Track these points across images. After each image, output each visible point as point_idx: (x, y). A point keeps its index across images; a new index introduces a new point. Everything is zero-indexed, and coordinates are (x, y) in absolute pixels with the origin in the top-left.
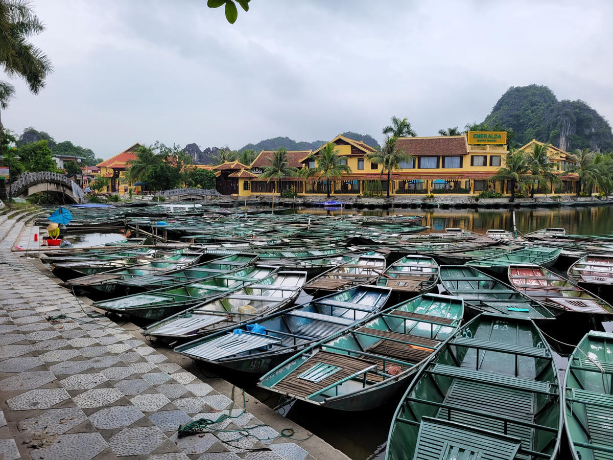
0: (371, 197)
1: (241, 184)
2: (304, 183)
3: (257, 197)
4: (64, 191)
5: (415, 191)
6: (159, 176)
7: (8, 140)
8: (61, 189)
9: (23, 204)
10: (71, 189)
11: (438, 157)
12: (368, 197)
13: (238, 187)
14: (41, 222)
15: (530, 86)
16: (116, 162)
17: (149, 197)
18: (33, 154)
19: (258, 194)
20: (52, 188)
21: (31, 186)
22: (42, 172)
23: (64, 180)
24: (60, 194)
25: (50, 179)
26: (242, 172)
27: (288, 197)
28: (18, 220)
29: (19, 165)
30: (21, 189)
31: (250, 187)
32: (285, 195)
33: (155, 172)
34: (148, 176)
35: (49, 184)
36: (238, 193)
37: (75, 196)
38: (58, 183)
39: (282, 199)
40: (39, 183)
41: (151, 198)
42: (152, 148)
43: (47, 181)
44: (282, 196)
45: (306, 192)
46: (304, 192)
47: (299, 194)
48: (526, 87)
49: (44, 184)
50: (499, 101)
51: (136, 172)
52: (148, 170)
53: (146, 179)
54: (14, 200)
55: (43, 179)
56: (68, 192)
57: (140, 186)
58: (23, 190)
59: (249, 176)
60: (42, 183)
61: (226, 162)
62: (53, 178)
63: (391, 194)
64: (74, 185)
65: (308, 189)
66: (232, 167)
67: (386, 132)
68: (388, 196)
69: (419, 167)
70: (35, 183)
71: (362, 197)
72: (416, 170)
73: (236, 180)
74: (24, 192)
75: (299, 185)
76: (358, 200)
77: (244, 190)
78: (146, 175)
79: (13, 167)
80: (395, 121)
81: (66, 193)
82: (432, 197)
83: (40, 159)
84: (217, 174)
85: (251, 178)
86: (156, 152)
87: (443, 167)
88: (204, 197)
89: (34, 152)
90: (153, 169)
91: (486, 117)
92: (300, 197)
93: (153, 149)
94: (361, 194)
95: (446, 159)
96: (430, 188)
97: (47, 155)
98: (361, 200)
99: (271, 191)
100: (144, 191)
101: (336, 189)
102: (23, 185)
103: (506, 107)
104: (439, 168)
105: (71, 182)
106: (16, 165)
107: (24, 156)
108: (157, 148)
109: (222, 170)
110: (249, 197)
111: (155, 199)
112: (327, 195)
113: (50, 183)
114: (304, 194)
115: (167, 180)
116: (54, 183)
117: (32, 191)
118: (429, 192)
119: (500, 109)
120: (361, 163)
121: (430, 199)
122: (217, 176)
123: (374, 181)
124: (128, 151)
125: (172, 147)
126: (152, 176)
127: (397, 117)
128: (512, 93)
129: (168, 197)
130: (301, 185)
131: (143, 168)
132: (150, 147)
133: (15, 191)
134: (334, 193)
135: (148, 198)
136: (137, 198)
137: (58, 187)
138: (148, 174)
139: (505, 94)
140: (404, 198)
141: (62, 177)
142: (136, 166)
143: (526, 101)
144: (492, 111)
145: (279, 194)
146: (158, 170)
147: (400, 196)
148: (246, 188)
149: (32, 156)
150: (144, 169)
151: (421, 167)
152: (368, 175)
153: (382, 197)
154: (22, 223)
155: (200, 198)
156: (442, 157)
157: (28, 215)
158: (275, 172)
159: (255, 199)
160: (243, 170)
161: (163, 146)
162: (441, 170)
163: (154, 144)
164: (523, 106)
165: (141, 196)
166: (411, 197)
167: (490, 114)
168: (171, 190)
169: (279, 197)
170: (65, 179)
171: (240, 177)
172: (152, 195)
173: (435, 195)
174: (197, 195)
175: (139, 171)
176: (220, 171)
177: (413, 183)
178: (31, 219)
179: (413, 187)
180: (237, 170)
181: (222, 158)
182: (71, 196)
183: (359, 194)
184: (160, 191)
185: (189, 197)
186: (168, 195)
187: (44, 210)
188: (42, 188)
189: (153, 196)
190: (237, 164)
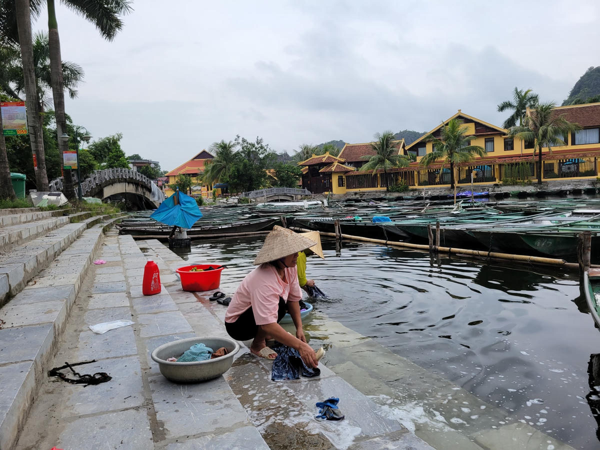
0: (514, 185)
1: (335, 180)
2: (416, 173)
3: (356, 194)
4: (144, 193)
5: (577, 174)
6: (242, 175)
7: (79, 139)
8: (140, 191)
9: (96, 204)
10: (150, 190)
12: (509, 185)
13: (331, 184)
14: (129, 228)
16: (187, 168)
17: (234, 199)
18: (106, 150)
19: (357, 190)
20: (131, 189)
21: (105, 186)
22: (119, 169)
23: (144, 180)
24: (140, 198)
25: (128, 177)
26: (335, 166)
27: (398, 191)
28: (89, 226)
29: (90, 160)
30: (95, 189)
31: (345, 182)
32: (393, 189)
33: (238, 171)
34: (230, 176)
35: (127, 184)
36: (332, 191)
37: (155, 200)
38: (137, 184)
39: (390, 195)
40: (116, 182)
41: (236, 201)
42: (232, 144)
43: (125, 181)
44: (388, 191)
45: (420, 184)
46: (416, 184)
47: (411, 187)
49: (121, 184)
50: (577, 84)
51: (216, 171)
52: (229, 170)
53: (228, 180)
54: (85, 201)
55: (120, 177)
56: (148, 195)
57: (220, 189)
58: (97, 190)
59: (344, 170)
60: (120, 182)
61: (314, 156)
62: (131, 177)
63: (543, 180)
64: (154, 186)
65: (422, 180)
66: (324, 160)
67: (502, 109)
68: (540, 182)
69: (573, 143)
70: (111, 182)
71: (501, 185)
72: (570, 147)
73: (329, 175)
74: (99, 193)
75: (409, 175)
76: (496, 189)
77: (339, 186)
78: (228, 174)
79: (84, 162)
80: (518, 94)
81: (146, 196)
83: (114, 163)
84: (304, 171)
85: (347, 172)
88: (293, 197)
90: (236, 167)
91: (563, 102)
92: (414, 190)
93: (232, 146)
94: (497, 182)
96: (599, 169)
97: (121, 157)
98: (500, 189)
99: (374, 186)
100: (224, 194)
101: (461, 179)
102: (97, 184)
103: (587, 89)
105: (150, 183)
106: (87, 159)
107: (96, 153)
108: (238, 143)
109: (309, 166)
110: (345, 195)
111: (240, 201)
112: (449, 186)
113: (129, 183)
114: (417, 187)
115: (251, 179)
116: (132, 183)
117: (108, 192)
118: (599, 174)
119: (579, 92)
120: (489, 144)
122: (304, 173)
123: (517, 164)
124: (195, 158)
125: (254, 141)
126: (235, 175)
128: (592, 74)
129: (253, 198)
130: (411, 175)
131: (224, 167)
132: (229, 144)
133: (87, 192)
134: (458, 183)
135: (232, 200)
136: (221, 201)
137: (137, 188)
138: (230, 174)
139: (584, 76)
140: (563, 184)
141: (141, 176)
142: (216, 165)
144: (569, 95)
145: (385, 189)
146: (241, 168)
147: (555, 181)
148: (341, 184)
149: (106, 153)
150: (224, 169)
151: (576, 143)
152: (500, 158)
153: (530, 184)
154: (97, 230)
155: (289, 198)
157: (105, 218)
158: (381, 161)
159: (354, 196)
160: (336, 164)
161: (244, 141)
165: (225, 199)
166: (571, 181)
167: (567, 99)
169: (385, 192)
170: (145, 178)
171: (334, 172)
172: (236, 197)
174: (285, 195)
175: (219, 171)
176: (307, 167)
177: (574, 163)
178: (111, 225)
179: (573, 168)
180: (329, 164)
181: (305, 153)
182: (151, 200)
183: (494, 183)
184: (244, 193)
185: (276, 198)
187: (126, 214)
188: (119, 188)
189: (238, 197)
190: (329, 157)
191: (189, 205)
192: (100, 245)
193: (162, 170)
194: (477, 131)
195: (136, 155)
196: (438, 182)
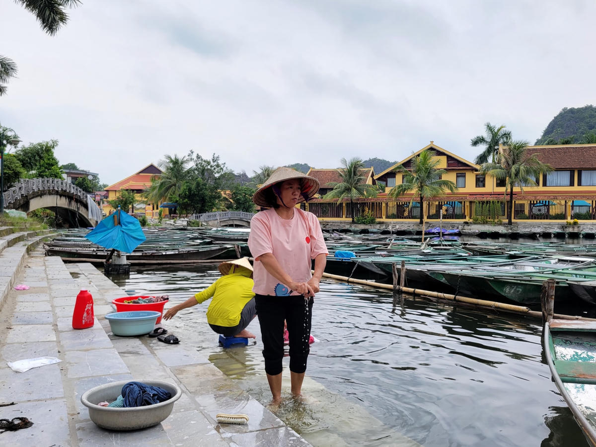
0: (484, 223)
2: (384, 205)
4: (78, 209)
5: (547, 216)
6: (194, 195)
7: (5, 142)
8: (74, 206)
9: (20, 218)
10: (86, 206)
11: (572, 172)
12: (479, 224)
14: (57, 249)
15: (586, 107)
16: (132, 183)
17: (183, 221)
18: (37, 158)
20: (63, 203)
21: (33, 198)
22: (51, 180)
23: (79, 194)
24: (73, 213)
25: (60, 189)
27: (364, 223)
28: (11, 244)
29: (17, 167)
30: (19, 200)
32: (358, 220)
33: (190, 190)
34: (179, 195)
35: (59, 197)
37: (91, 217)
38: (70, 197)
39: (356, 227)
40: (45, 194)
41: (185, 223)
42: (185, 159)
43: (57, 193)
44: (353, 222)
45: (387, 217)
46: (384, 217)
47: (378, 220)
48: (582, 108)
49: (52, 197)
50: (551, 123)
51: (165, 189)
52: (179, 188)
53: (178, 199)
54: (7, 213)
55: (51, 188)
56: (82, 211)
57: (168, 209)
58: (22, 202)
60: (50, 194)
62: (64, 189)
63: (513, 220)
64: (91, 201)
65: (390, 213)
67: (475, 143)
68: (510, 223)
69: (545, 184)
70: (40, 194)
71: (471, 223)
72: (541, 188)
74: (24, 205)
75: (376, 207)
76: (466, 227)
78: (177, 193)
79: (9, 168)
80: (490, 128)
81: (80, 212)
82: (575, 223)
83: (44, 171)
86: (189, 166)
87: (579, 184)
89: (39, 155)
90: (187, 186)
91: (536, 141)
92: (381, 223)
94: (467, 219)
95: (584, 174)
96: (570, 213)
97: (53, 165)
98: (469, 227)
99: (338, 216)
101: (431, 214)
102: (22, 195)
103: (560, 130)
104: (573, 185)
105: (86, 197)
106: (13, 166)
107: (25, 160)
108: (191, 159)
111: (189, 224)
112: (418, 220)
113: (61, 196)
114: (384, 219)
115: (203, 200)
116: (65, 196)
117: (36, 204)
118: (569, 218)
119: (552, 132)
120: (461, 179)
121: (573, 227)
123: (488, 202)
124: (141, 172)
125: (209, 158)
126: (185, 194)
127: (492, 125)
128: (565, 114)
129: (205, 221)
130: (379, 207)
131: (173, 185)
132: (182, 159)
133: (10, 203)
134: (428, 218)
135: (181, 222)
136: (168, 222)
137: (70, 202)
138: (181, 193)
139: (558, 116)
140: (533, 226)
141: (77, 189)
142: (165, 182)
143: (583, 124)
144: (542, 134)
145: (350, 220)
146: (193, 187)
147: (525, 223)
149: (36, 160)
150: (174, 187)
151: (548, 184)
152: (471, 194)
153: (501, 224)
154: (20, 249)
155: (244, 224)
156: (578, 171)
157: (30, 235)
158: (348, 190)
161: (198, 157)
162: (576, 188)
163: (187, 155)
164: (579, 129)
165: (173, 221)
166: (542, 224)
167: (540, 138)
168: (207, 214)
169: (350, 223)
170: (80, 192)
172: (186, 219)
173: (579, 221)
174: (241, 220)
175: (168, 189)
177: (545, 205)
178: (37, 243)
179: (544, 210)
182: (86, 217)
183: (464, 220)
184: (194, 215)
185: (231, 223)
186: (206, 220)
187: (55, 231)
188: (49, 201)
191: (131, 227)
192: (23, 267)
193: (101, 183)
194: (449, 165)
195: (71, 164)
196: (407, 216)
